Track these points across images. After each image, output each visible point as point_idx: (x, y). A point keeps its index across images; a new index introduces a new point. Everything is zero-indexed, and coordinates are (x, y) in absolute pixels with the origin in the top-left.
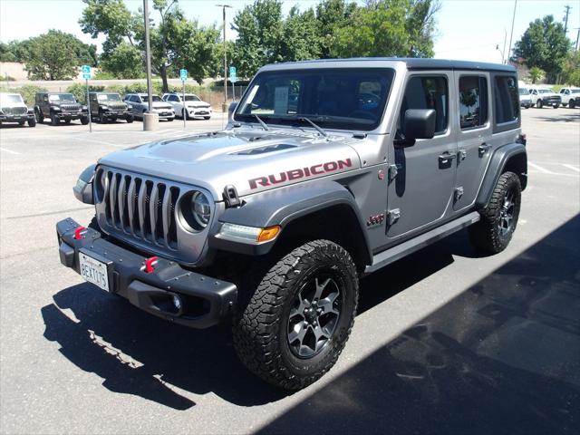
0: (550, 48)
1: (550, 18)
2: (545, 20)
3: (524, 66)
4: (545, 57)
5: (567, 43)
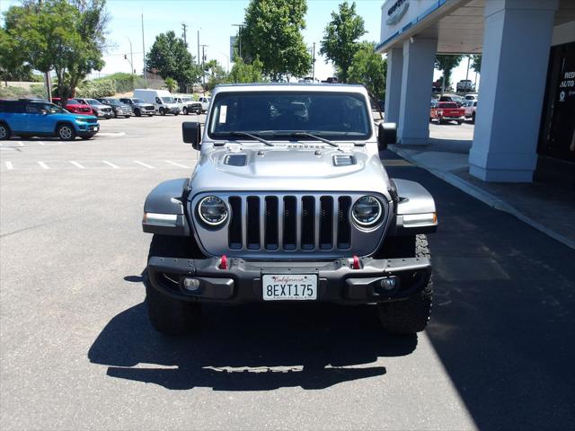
0: (177, 61)
1: (172, 34)
2: (168, 35)
3: (159, 76)
4: (174, 69)
5: (190, 57)
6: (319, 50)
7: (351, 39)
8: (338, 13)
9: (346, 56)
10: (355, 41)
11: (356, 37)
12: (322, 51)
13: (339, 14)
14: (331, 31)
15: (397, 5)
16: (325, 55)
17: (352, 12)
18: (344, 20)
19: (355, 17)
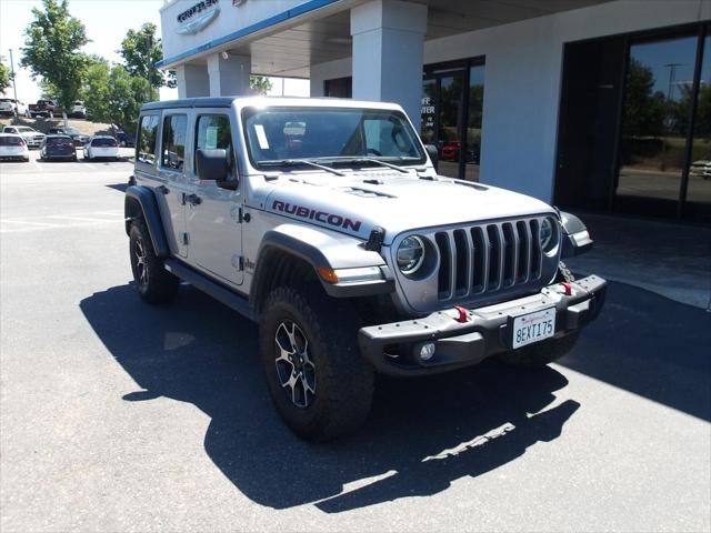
6: (20, 61)
7: (69, 49)
8: (43, 10)
9: (65, 71)
10: (75, 51)
11: (75, 47)
12: (24, 62)
13: (45, 12)
14: (37, 36)
15: (201, 6)
16: (30, 68)
17: (63, 12)
18: (53, 21)
19: (69, 19)
